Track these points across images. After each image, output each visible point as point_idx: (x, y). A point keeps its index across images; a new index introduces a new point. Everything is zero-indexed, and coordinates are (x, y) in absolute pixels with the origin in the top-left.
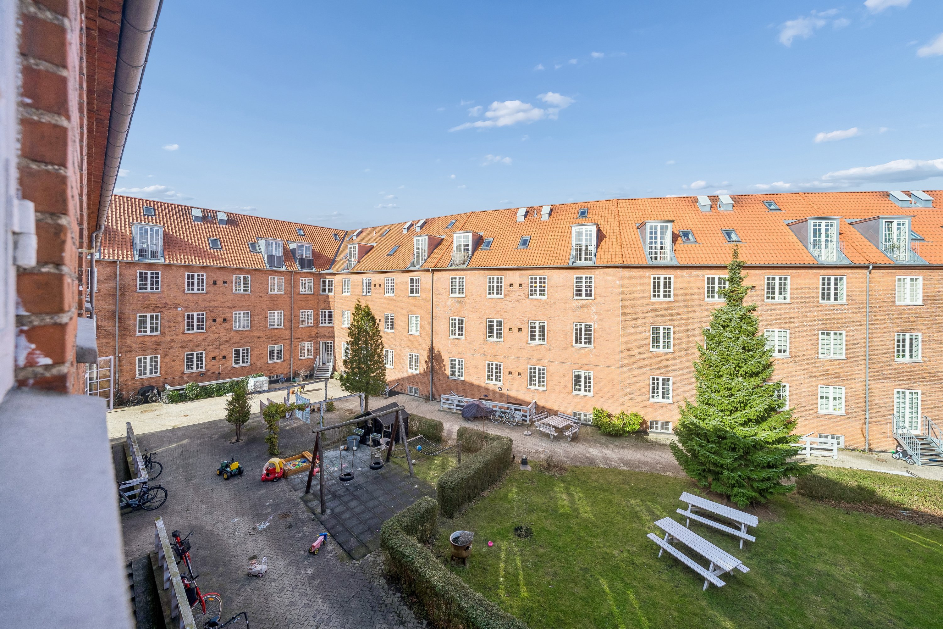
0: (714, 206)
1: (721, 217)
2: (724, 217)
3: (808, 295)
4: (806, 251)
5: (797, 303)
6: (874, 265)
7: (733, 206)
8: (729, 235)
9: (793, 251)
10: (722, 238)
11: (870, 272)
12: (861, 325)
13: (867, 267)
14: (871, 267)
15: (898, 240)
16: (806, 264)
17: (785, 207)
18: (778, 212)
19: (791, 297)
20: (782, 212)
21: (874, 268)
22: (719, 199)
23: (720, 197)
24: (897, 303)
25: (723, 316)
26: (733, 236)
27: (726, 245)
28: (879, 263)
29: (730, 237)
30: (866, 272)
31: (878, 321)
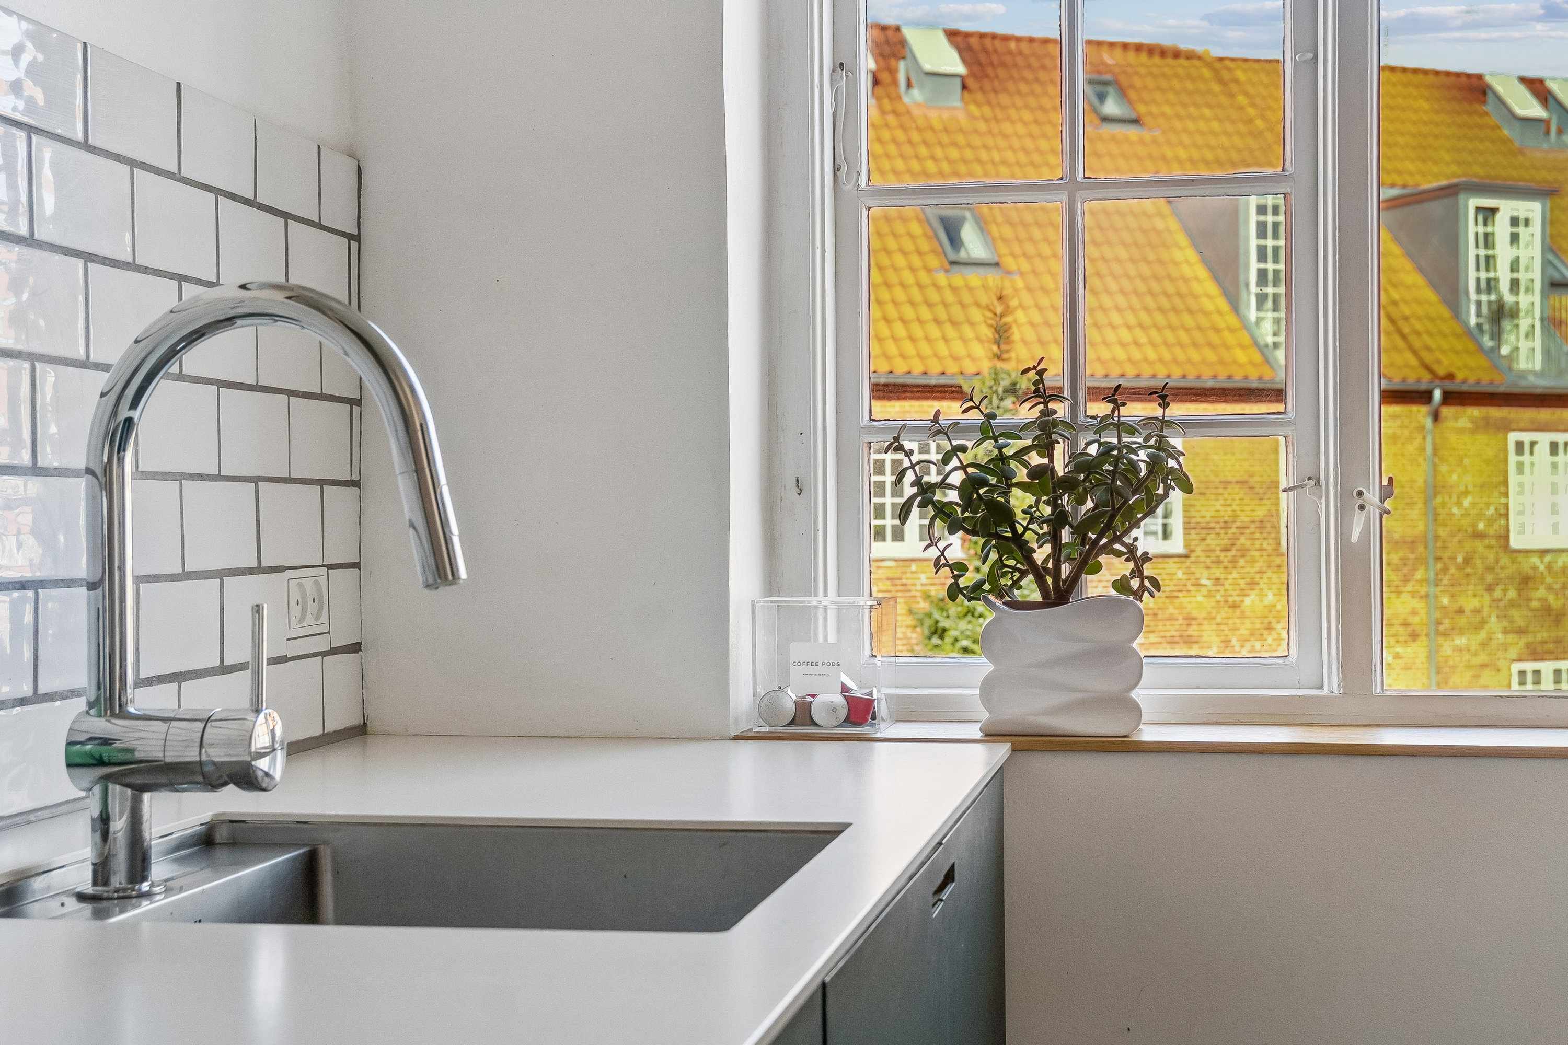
0: (885, 77)
1: (916, 137)
2: (929, 136)
3: (1244, 518)
4: (1232, 320)
5: (1209, 551)
6: (1451, 386)
7: (964, 87)
8: (952, 231)
9: (1188, 320)
10: (925, 246)
11: (1436, 416)
12: (1414, 636)
13: (1424, 397)
14: (1437, 394)
15: (1515, 285)
16: (1238, 380)
17: (1154, 109)
18: (1132, 132)
19: (1188, 527)
20: (1146, 135)
21: (1450, 398)
22: (903, 43)
23: (909, 33)
24: (1514, 543)
25: (963, 625)
26: (968, 233)
27: (941, 278)
28: (1460, 376)
29: (955, 240)
30: (1421, 412)
31: (1462, 621)
